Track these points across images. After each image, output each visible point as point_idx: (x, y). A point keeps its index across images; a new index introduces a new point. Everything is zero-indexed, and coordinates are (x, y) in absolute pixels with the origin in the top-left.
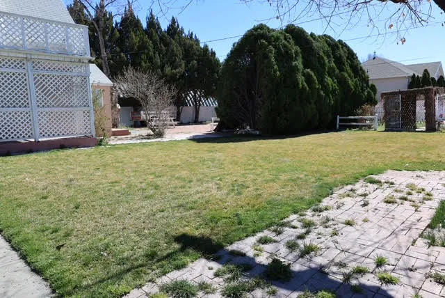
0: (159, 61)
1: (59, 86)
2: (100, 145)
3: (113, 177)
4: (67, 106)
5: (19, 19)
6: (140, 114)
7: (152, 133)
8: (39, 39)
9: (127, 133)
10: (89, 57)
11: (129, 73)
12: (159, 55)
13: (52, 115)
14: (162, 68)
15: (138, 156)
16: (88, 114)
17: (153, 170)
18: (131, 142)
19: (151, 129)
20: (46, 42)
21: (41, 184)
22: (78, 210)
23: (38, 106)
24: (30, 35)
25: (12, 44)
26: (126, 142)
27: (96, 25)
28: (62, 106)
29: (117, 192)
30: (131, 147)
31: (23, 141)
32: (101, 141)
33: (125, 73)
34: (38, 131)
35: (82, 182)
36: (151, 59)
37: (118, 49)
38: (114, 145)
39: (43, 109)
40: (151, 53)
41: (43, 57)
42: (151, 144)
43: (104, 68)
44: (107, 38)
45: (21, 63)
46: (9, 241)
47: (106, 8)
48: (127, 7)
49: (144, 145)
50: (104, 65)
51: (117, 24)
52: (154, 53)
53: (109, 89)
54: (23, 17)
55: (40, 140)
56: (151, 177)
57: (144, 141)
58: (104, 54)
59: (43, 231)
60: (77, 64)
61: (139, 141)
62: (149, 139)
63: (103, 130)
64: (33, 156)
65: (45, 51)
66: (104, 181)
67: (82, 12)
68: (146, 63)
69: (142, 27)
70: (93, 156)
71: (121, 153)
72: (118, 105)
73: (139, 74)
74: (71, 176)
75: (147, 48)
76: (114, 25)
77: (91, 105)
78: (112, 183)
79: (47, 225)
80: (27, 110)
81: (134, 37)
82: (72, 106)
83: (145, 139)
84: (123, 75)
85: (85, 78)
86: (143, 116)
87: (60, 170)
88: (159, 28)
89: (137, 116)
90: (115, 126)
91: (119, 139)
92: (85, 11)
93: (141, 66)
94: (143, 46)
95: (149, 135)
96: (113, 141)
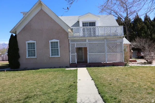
0: (150, 33)
1: (113, 46)
2: (126, 65)
3: (132, 80)
4: (115, 52)
5: (104, 28)
6: (140, 53)
7: (146, 62)
8: (108, 32)
9: (135, 61)
10: (123, 35)
11: (137, 39)
12: (150, 30)
13: (111, 55)
14: (151, 35)
15: (142, 72)
16: (122, 55)
17: (149, 80)
18: (138, 65)
19: (146, 60)
20: (110, 33)
21: (109, 79)
22: (122, 92)
23: (107, 52)
24: (106, 32)
25: (101, 35)
26: (135, 65)
27: (125, 24)
28: (114, 52)
29: (135, 88)
30: (138, 68)
31: (102, 63)
32: (126, 64)
33: (135, 39)
34: (107, 60)
35: (121, 80)
36: (146, 33)
37: (132, 30)
38: (131, 66)
39: (109, 53)
40: (146, 30)
41: (109, 38)
42: (147, 67)
43: (127, 38)
44: (128, 27)
45: (103, 40)
46: (102, 98)
47: (129, 18)
48: (136, 15)
49: (143, 67)
50: (127, 37)
51: (132, 22)
52: (147, 30)
53: (129, 45)
54: (105, 27)
55: (107, 62)
56: (149, 83)
57: (143, 65)
58: (127, 33)
59: (112, 97)
60: (119, 38)
61: (141, 65)
62: (145, 64)
63: (127, 60)
64: (105, 68)
65: (110, 35)
66: (129, 82)
67: (120, 20)
68: (143, 34)
69: (142, 21)
70: (124, 70)
71: (134, 70)
72: (132, 50)
73: (141, 39)
74: (117, 77)
75: (144, 28)
76: (131, 22)
77: (123, 51)
78: (133, 83)
79: (112, 95)
80: (104, 53)
81: (139, 25)
82: (117, 52)
83: (143, 64)
84: (135, 40)
85: (122, 42)
86: (142, 54)
87: (114, 74)
88: (150, 20)
89: (139, 54)
90: (131, 58)
91: (133, 64)
92: (121, 20)
93: (142, 36)
94: (143, 28)
95: (145, 63)
96: (131, 64)
